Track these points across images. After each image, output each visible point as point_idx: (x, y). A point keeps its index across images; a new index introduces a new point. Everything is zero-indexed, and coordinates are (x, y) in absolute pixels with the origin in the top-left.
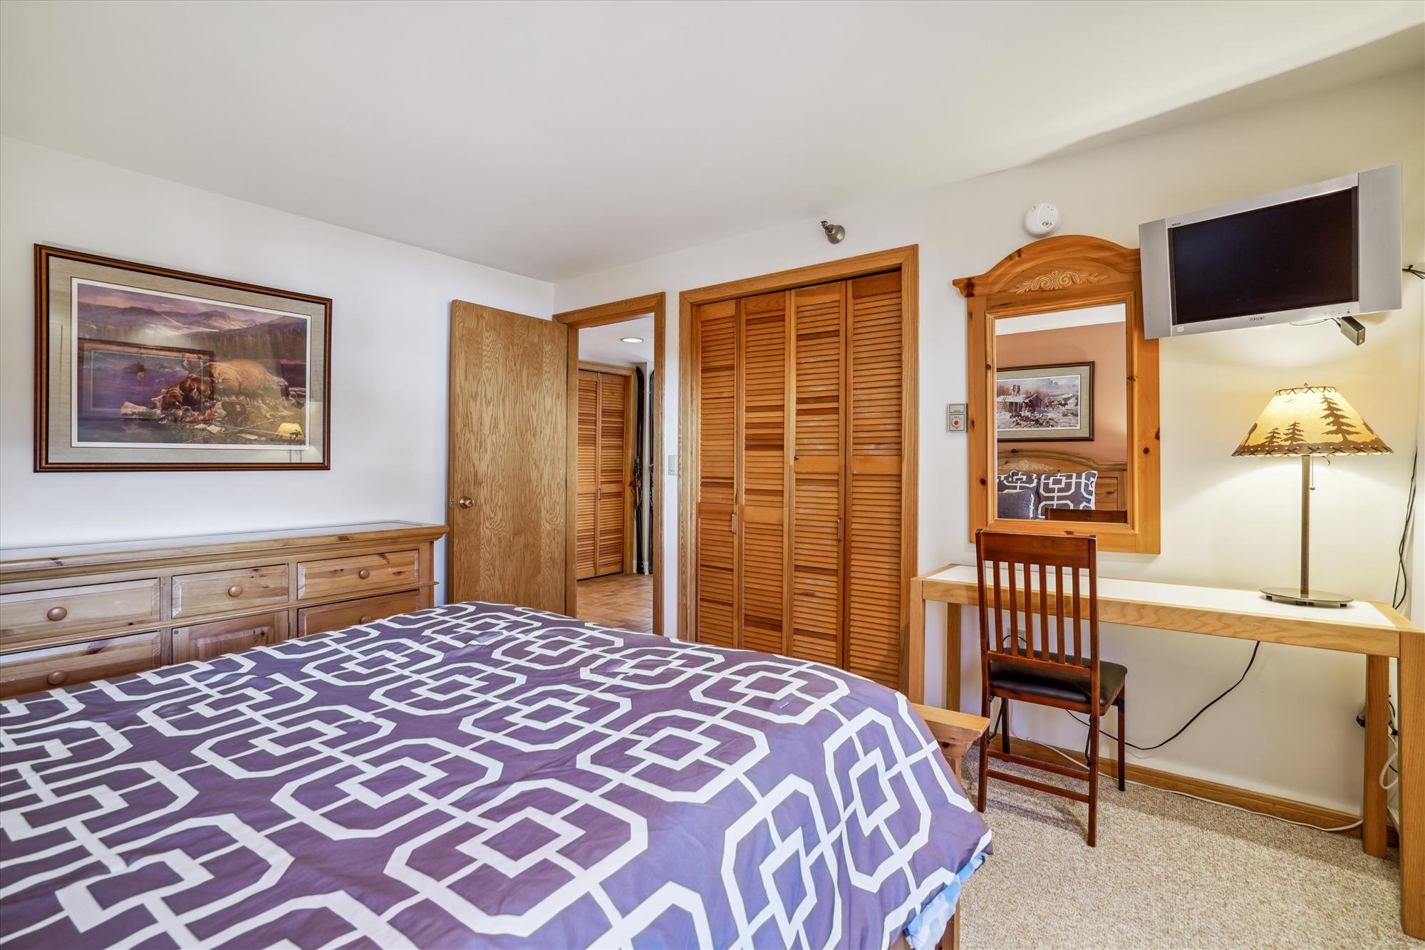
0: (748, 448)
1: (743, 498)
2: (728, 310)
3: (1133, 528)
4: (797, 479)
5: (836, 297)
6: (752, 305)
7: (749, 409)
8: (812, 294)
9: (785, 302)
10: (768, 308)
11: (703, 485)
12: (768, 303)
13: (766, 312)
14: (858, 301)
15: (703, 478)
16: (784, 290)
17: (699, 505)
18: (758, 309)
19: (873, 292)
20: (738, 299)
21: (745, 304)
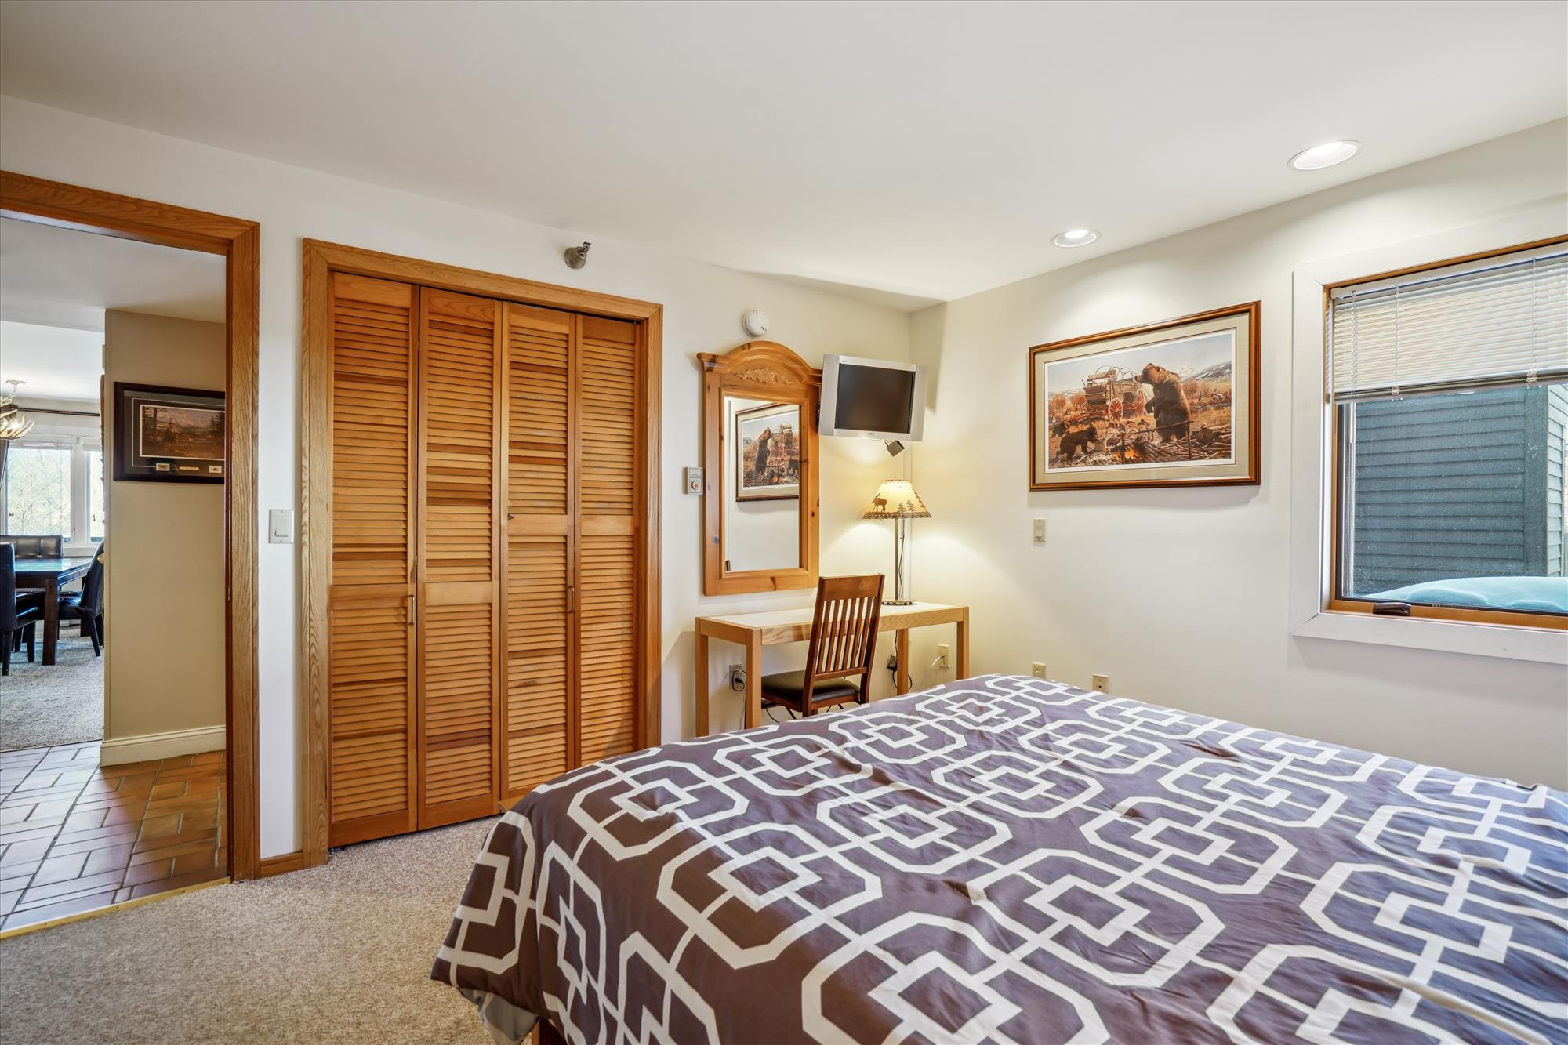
0: (432, 501)
1: (424, 572)
2: (402, 297)
3: (807, 570)
4: (510, 543)
5: (565, 329)
6: (440, 302)
7: (433, 447)
8: (531, 316)
9: (493, 313)
10: (468, 314)
11: (337, 557)
12: (468, 307)
13: (464, 318)
14: (587, 341)
15: (335, 546)
16: (492, 298)
17: (332, 589)
18: (449, 311)
19: (608, 338)
20: (417, 287)
21: (429, 298)
